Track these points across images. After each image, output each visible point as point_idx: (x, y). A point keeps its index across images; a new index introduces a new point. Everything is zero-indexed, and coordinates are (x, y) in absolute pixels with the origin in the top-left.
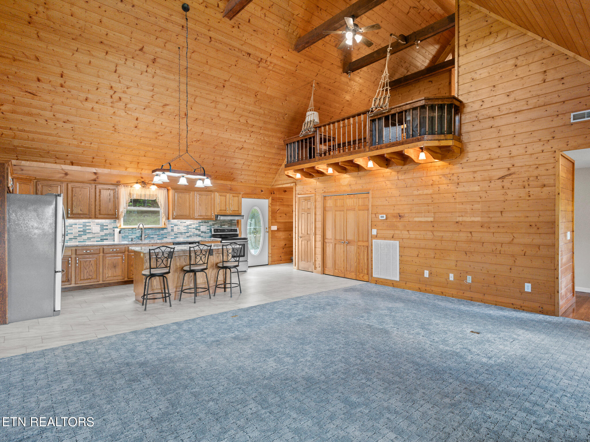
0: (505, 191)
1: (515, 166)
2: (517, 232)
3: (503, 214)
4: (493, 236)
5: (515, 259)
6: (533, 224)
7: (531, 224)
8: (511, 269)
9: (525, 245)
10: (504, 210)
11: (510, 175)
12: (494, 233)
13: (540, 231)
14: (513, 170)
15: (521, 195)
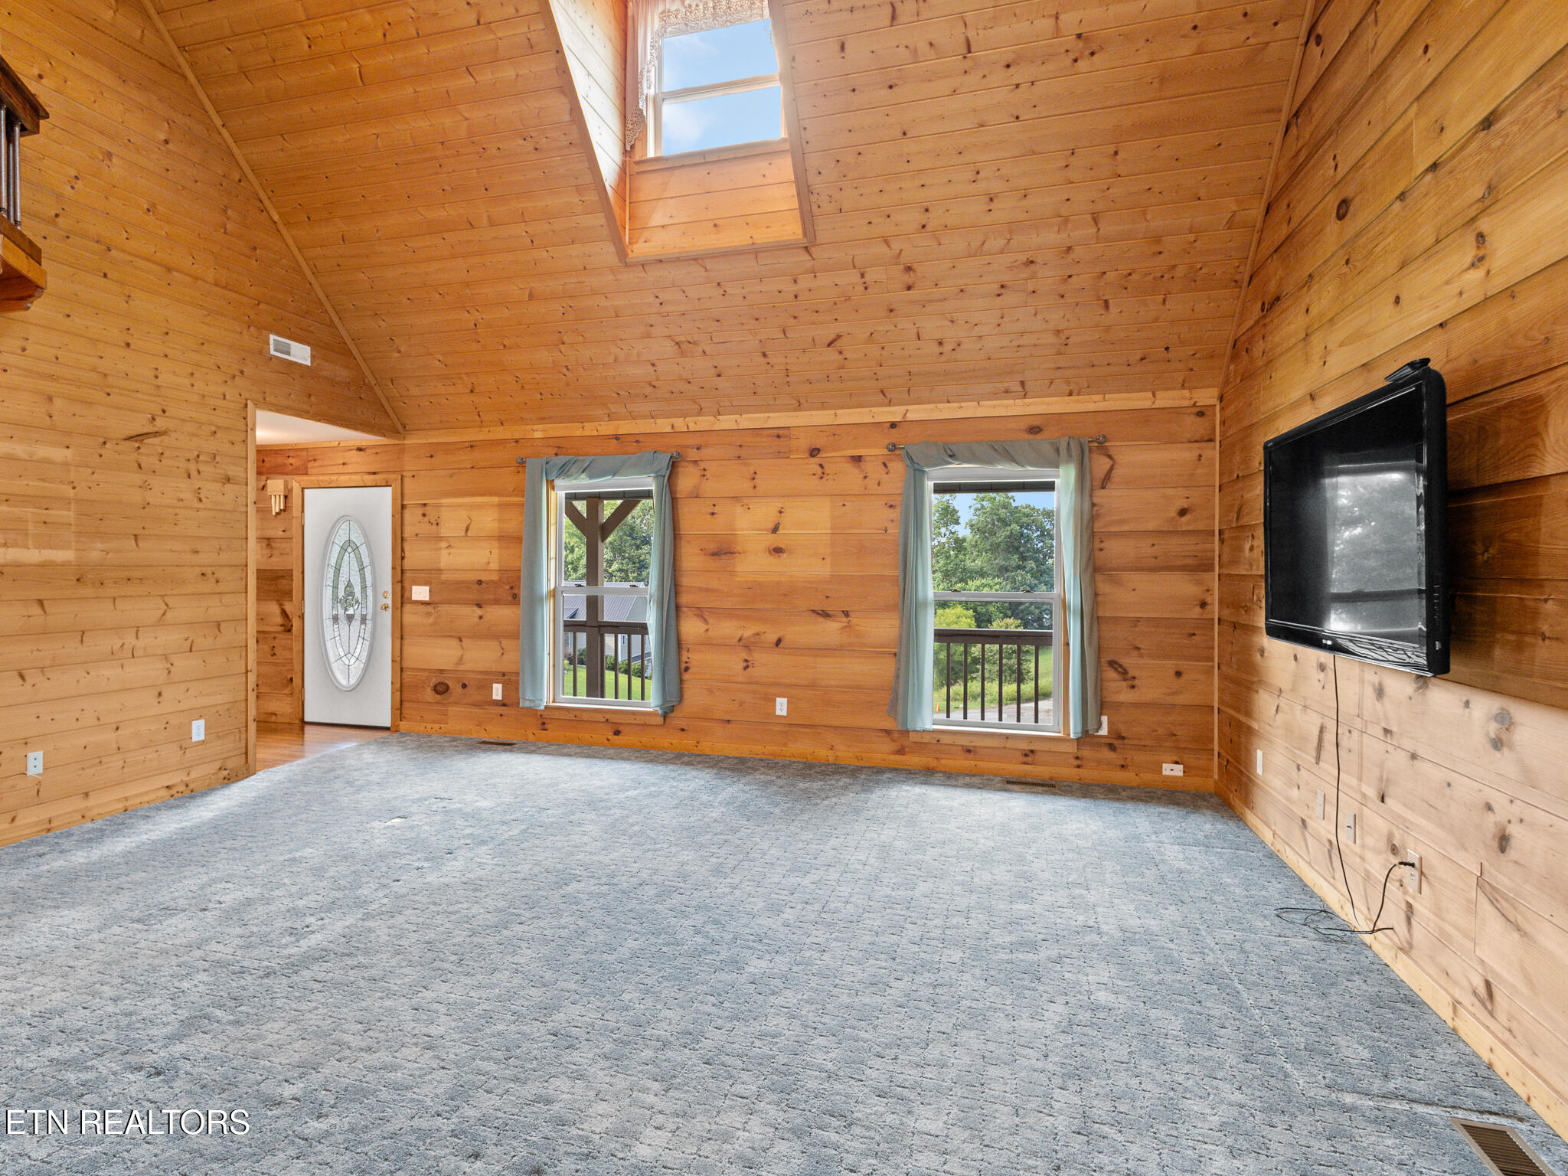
0: (145, 477)
1: (167, 414)
2: (174, 592)
3: (140, 544)
4: (112, 607)
5: (169, 665)
6: (209, 571)
7: (204, 570)
8: (160, 694)
9: (191, 624)
10: (143, 532)
11: (156, 434)
12: (114, 599)
13: (223, 587)
14: (161, 423)
15: (182, 496)
